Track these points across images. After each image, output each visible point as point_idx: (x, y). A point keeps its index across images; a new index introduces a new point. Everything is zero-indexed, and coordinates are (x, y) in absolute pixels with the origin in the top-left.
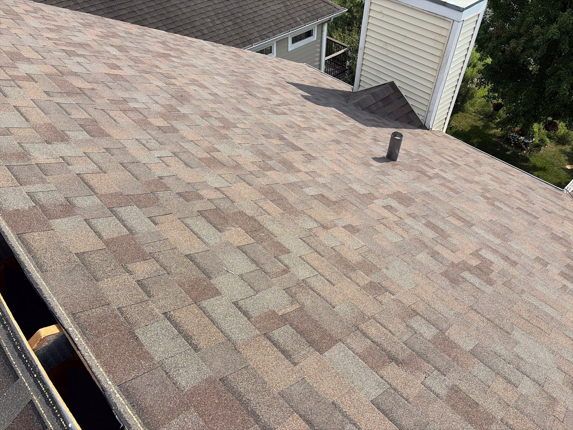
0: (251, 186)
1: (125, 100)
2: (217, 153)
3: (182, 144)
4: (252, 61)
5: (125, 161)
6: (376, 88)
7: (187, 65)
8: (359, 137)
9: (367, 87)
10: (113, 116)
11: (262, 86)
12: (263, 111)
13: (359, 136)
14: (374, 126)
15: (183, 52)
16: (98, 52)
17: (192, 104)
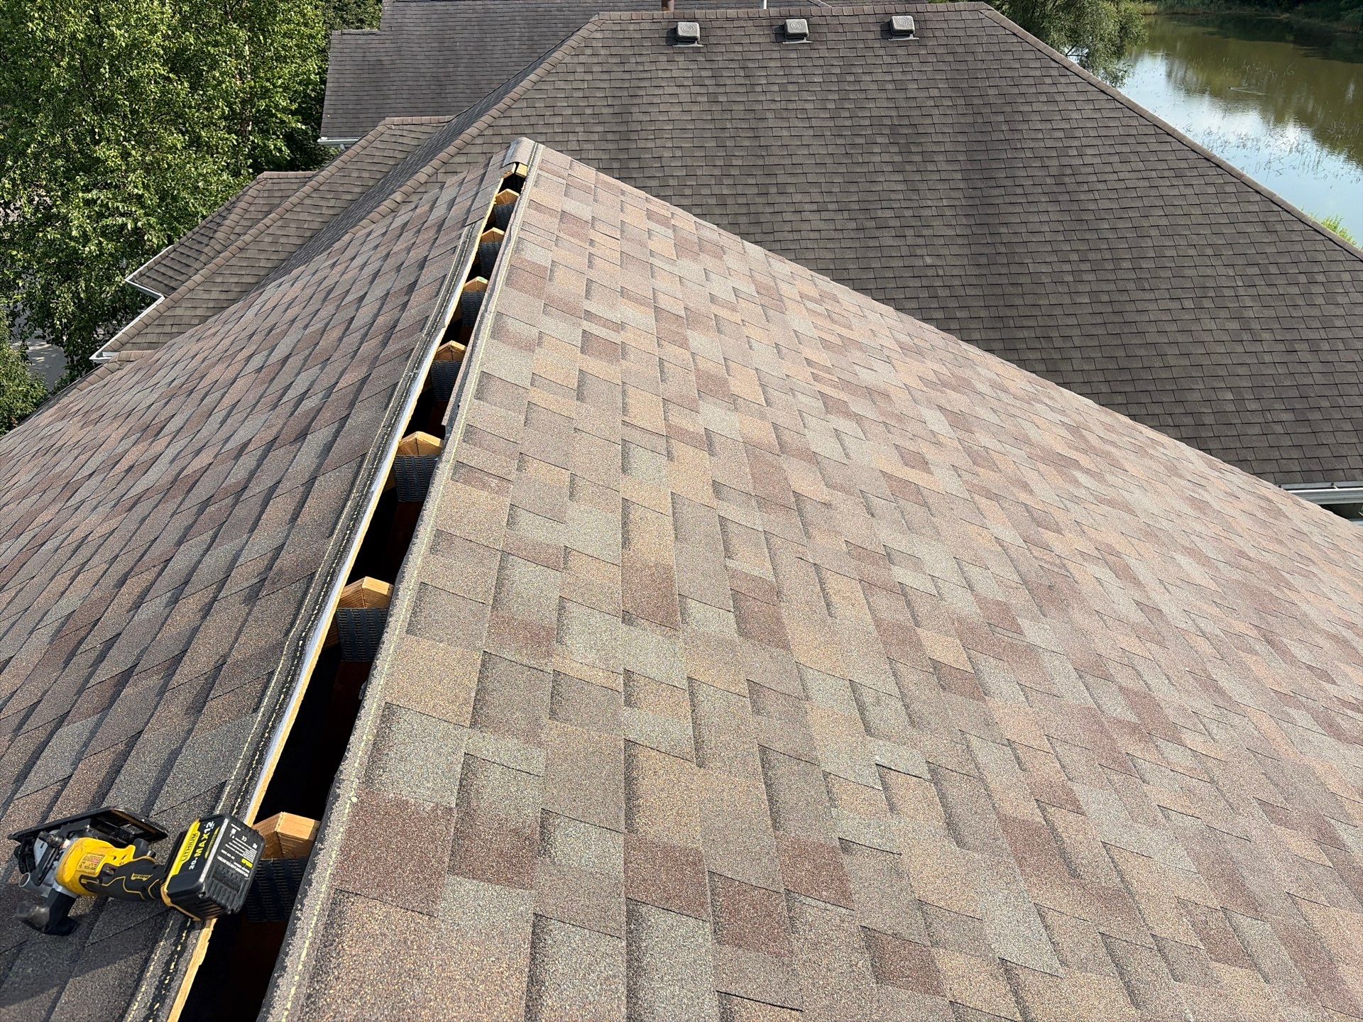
1: (889, 557)
2: (1071, 818)
3: (975, 743)
4: (1314, 539)
7: (1111, 503)
10: (831, 592)
16: (901, 418)
17: (1071, 621)
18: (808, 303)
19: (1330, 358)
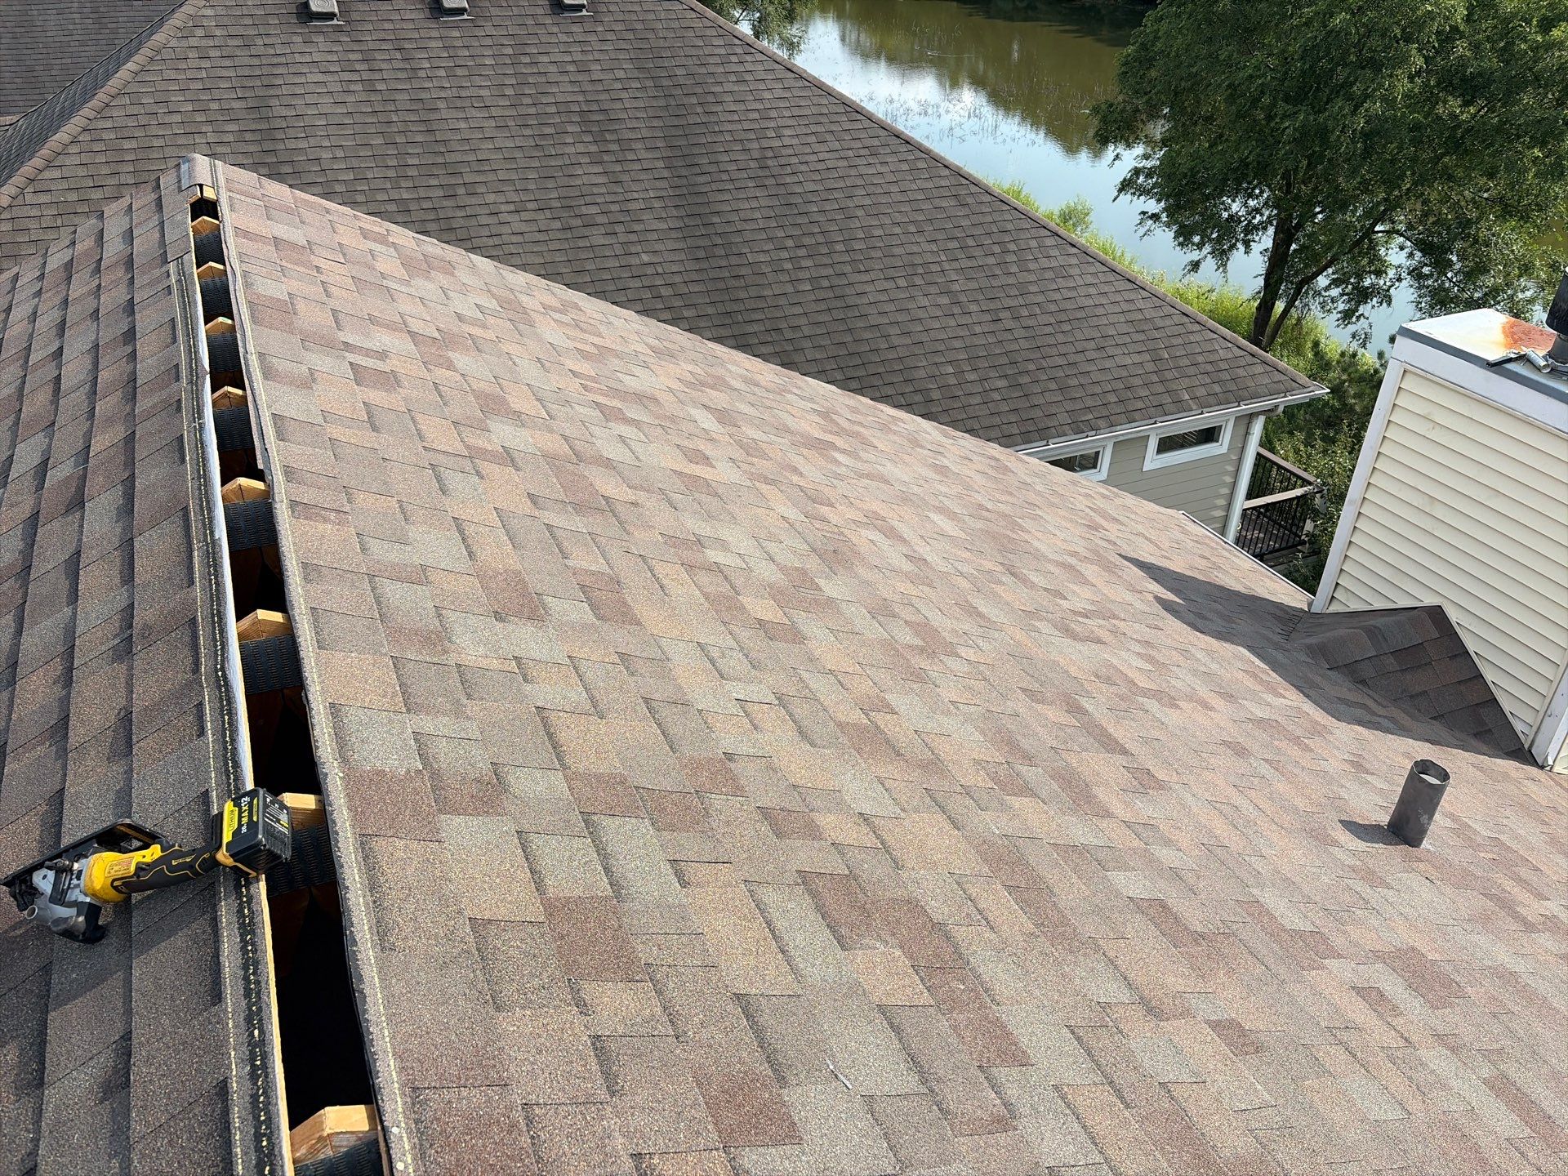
0: (959, 830)
1: (699, 542)
2: (888, 717)
3: (805, 675)
4: (1037, 488)
5: (657, 696)
6: (1382, 616)
7: (869, 476)
8: (1308, 749)
9: (1355, 606)
10: (661, 576)
11: (1051, 557)
12: (1037, 624)
13: (1307, 746)
14: (1360, 723)
15: (866, 443)
16: (673, 419)
17: (856, 576)
18: (551, 313)
19: (1030, 323)
